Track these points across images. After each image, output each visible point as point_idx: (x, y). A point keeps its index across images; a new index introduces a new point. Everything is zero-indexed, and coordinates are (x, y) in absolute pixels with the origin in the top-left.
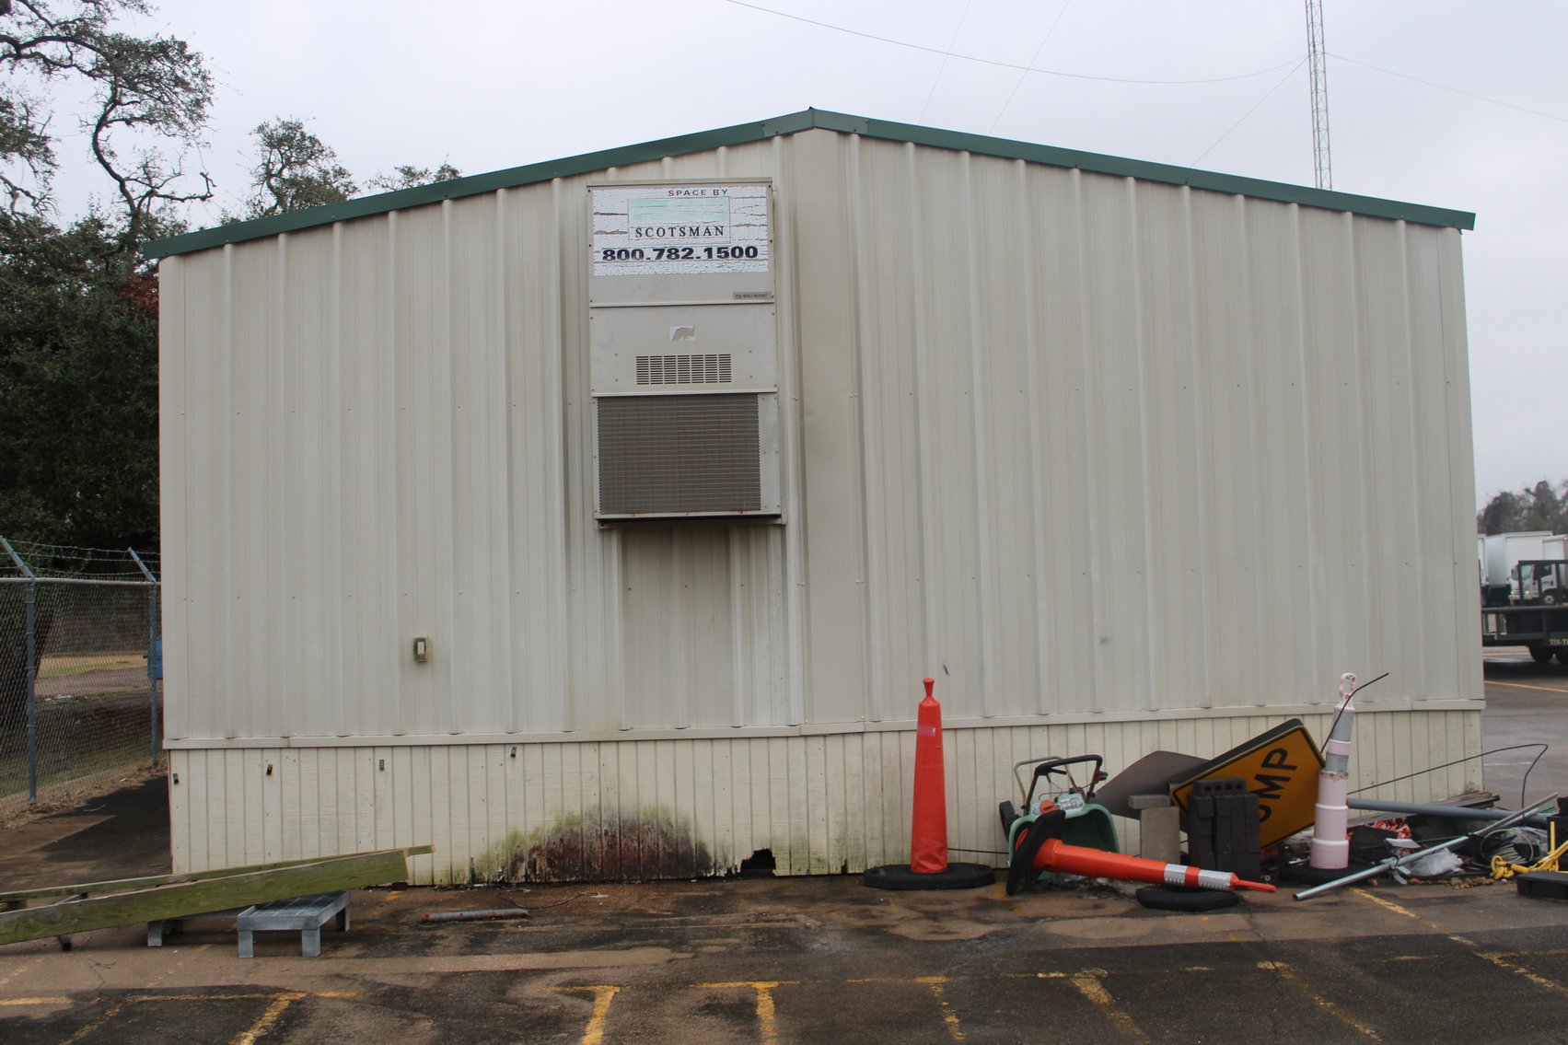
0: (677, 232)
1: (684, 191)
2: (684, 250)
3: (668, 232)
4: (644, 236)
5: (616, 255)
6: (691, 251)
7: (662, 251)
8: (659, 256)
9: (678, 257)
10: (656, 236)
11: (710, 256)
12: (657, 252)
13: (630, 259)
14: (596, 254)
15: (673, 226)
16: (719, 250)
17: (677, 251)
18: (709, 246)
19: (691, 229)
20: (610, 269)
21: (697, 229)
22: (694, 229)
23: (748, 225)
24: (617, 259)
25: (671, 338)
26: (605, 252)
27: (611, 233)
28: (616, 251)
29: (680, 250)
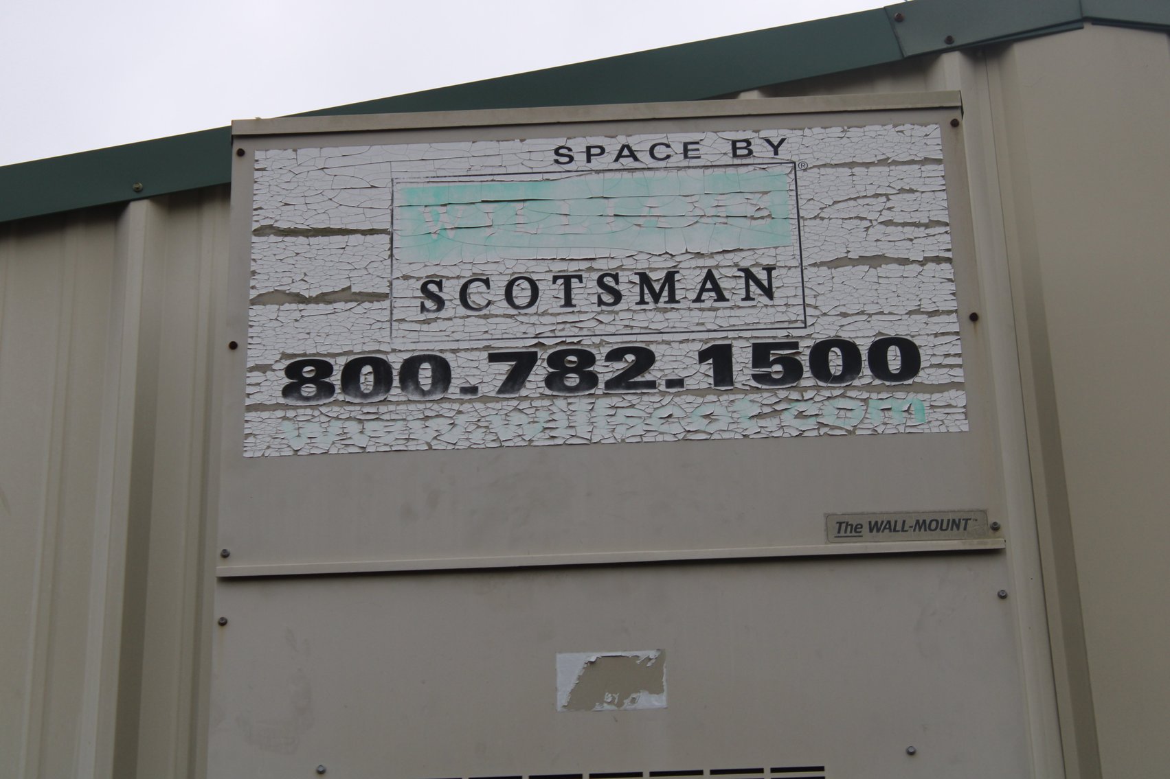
0: (585, 293)
1: (613, 146)
2: (615, 355)
3: (551, 294)
4: (453, 307)
5: (336, 379)
6: (645, 358)
7: (522, 363)
8: (515, 381)
9: (590, 380)
10: (502, 306)
11: (723, 375)
12: (505, 367)
13: (396, 392)
14: (256, 377)
15: (572, 268)
16: (761, 353)
17: (587, 358)
18: (719, 339)
19: (645, 279)
20: (312, 429)
21: (670, 278)
22: (657, 276)
23: (876, 261)
24: (339, 395)
25: (562, 698)
26: (294, 370)
27: (323, 298)
28: (339, 364)
29: (600, 354)
